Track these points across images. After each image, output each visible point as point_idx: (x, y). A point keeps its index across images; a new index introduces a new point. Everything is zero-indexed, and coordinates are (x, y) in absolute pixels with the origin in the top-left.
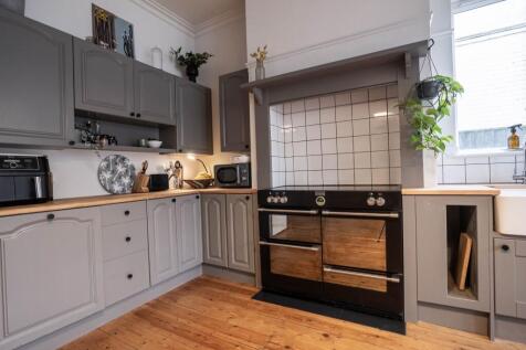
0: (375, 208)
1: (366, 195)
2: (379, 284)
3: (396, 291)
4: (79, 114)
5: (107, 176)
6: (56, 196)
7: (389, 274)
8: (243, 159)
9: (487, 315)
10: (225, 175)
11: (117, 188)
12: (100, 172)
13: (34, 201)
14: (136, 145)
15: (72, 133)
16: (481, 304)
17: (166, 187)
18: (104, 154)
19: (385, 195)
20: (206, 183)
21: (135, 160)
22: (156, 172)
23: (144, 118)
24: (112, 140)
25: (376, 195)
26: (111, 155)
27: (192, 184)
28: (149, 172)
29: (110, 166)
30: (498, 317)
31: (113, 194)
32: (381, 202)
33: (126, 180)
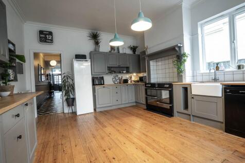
0: (166, 88)
1: (165, 84)
2: (168, 106)
3: (172, 108)
4: (108, 67)
5: (114, 80)
6: (105, 84)
7: (170, 104)
8: (145, 75)
9: (190, 115)
10: (141, 79)
11: (116, 82)
12: (113, 79)
13: (102, 84)
14: (120, 73)
15: (107, 71)
16: (188, 112)
17: (127, 82)
18: (113, 75)
19: (169, 84)
20: (138, 81)
21: (120, 76)
22: (125, 78)
23: (121, 66)
24: (115, 72)
25: (167, 84)
26: (115, 75)
27: (134, 81)
28: (123, 79)
29: (115, 78)
30: (193, 116)
31: (115, 84)
32: (168, 86)
33: (118, 81)
